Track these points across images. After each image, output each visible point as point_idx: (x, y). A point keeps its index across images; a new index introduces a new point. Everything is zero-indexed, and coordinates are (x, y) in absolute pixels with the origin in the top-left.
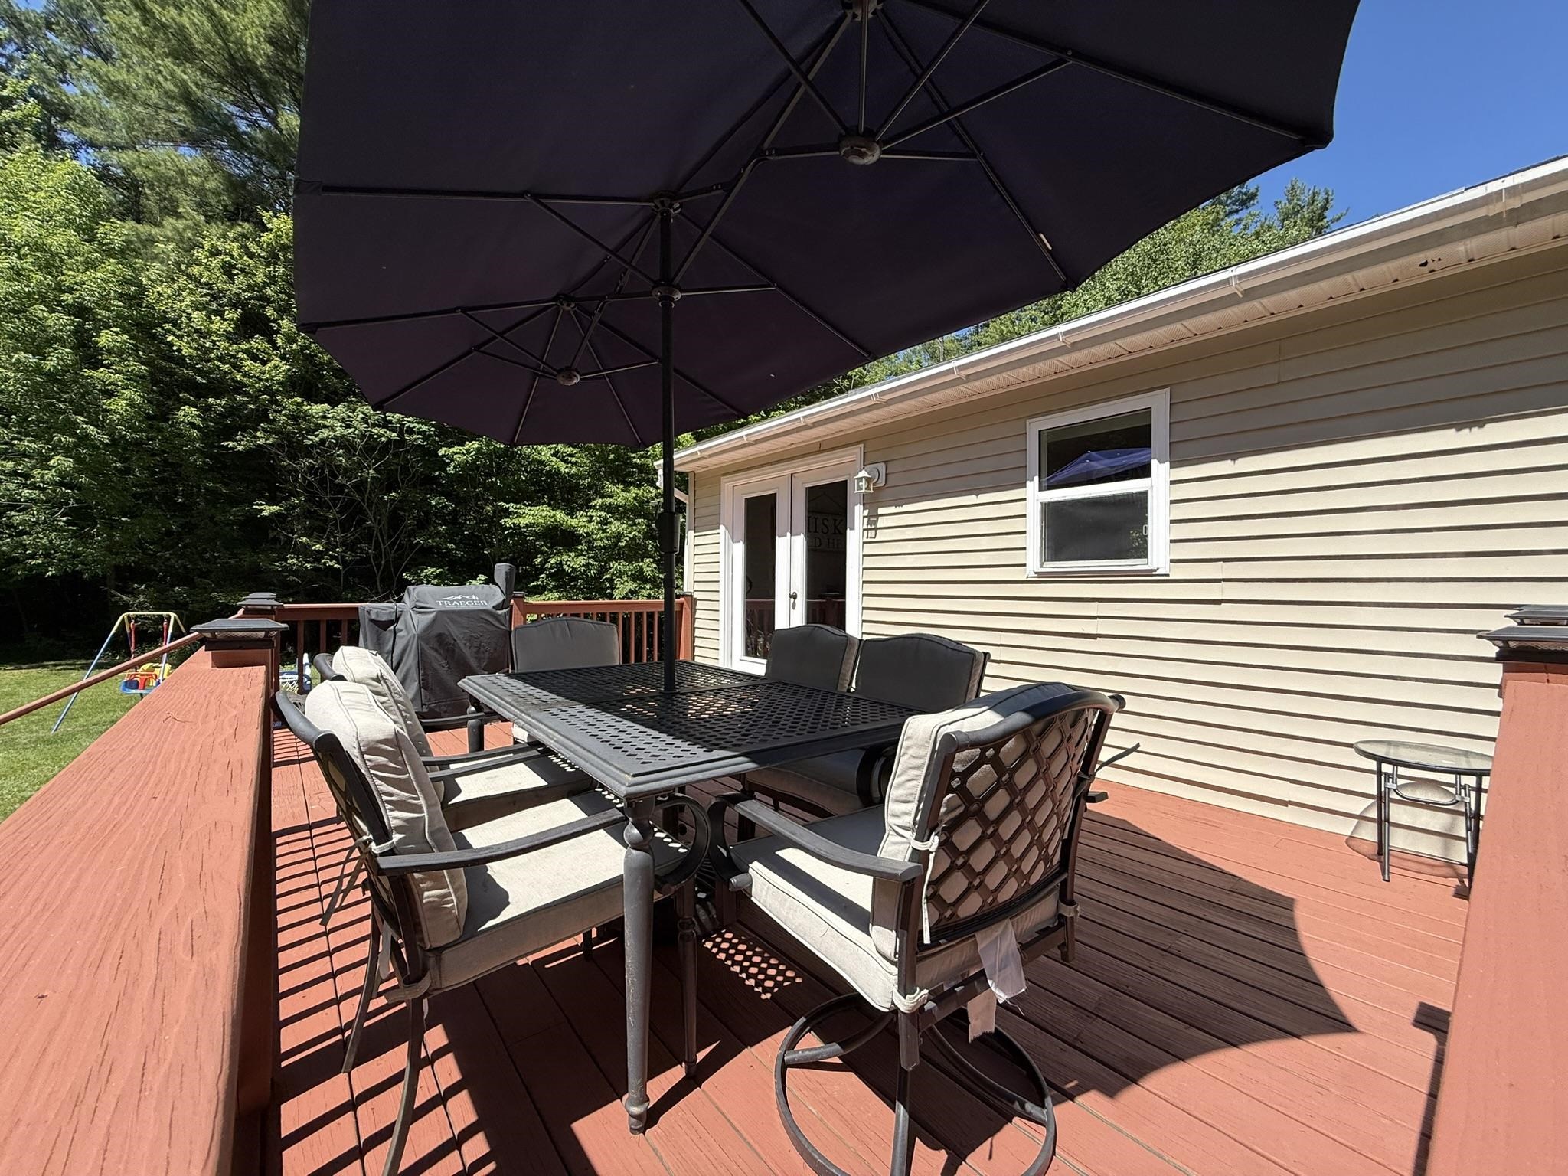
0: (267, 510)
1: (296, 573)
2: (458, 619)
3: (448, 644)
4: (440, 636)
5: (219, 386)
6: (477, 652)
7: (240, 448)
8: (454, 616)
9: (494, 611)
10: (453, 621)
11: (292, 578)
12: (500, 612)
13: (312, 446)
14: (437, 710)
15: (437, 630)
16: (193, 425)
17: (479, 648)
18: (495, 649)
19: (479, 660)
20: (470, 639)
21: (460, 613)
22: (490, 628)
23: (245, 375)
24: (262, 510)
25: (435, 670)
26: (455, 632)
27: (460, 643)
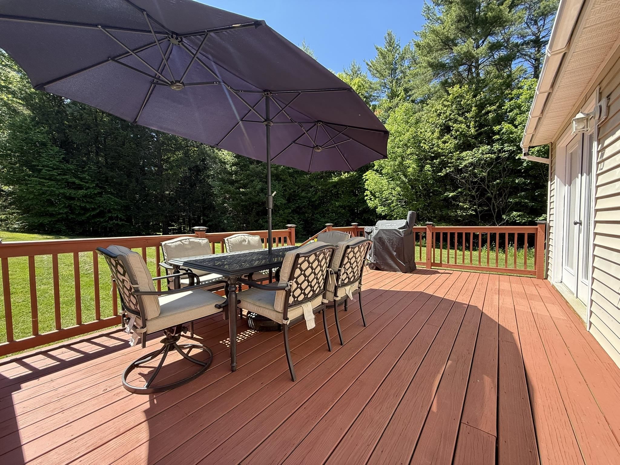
0: (451, 194)
1: (460, 216)
2: (387, 233)
3: (382, 241)
4: (380, 238)
5: (438, 155)
6: (392, 245)
7: (442, 175)
8: (385, 231)
9: (398, 230)
10: (384, 233)
11: (459, 218)
12: (400, 230)
13: (462, 168)
14: (379, 263)
15: (379, 236)
16: (429, 171)
17: (393, 243)
18: (398, 244)
19: (393, 248)
20: (389, 240)
21: (386, 230)
22: (396, 236)
23: (442, 149)
24: (449, 195)
25: (379, 250)
26: (384, 236)
27: (386, 241)
